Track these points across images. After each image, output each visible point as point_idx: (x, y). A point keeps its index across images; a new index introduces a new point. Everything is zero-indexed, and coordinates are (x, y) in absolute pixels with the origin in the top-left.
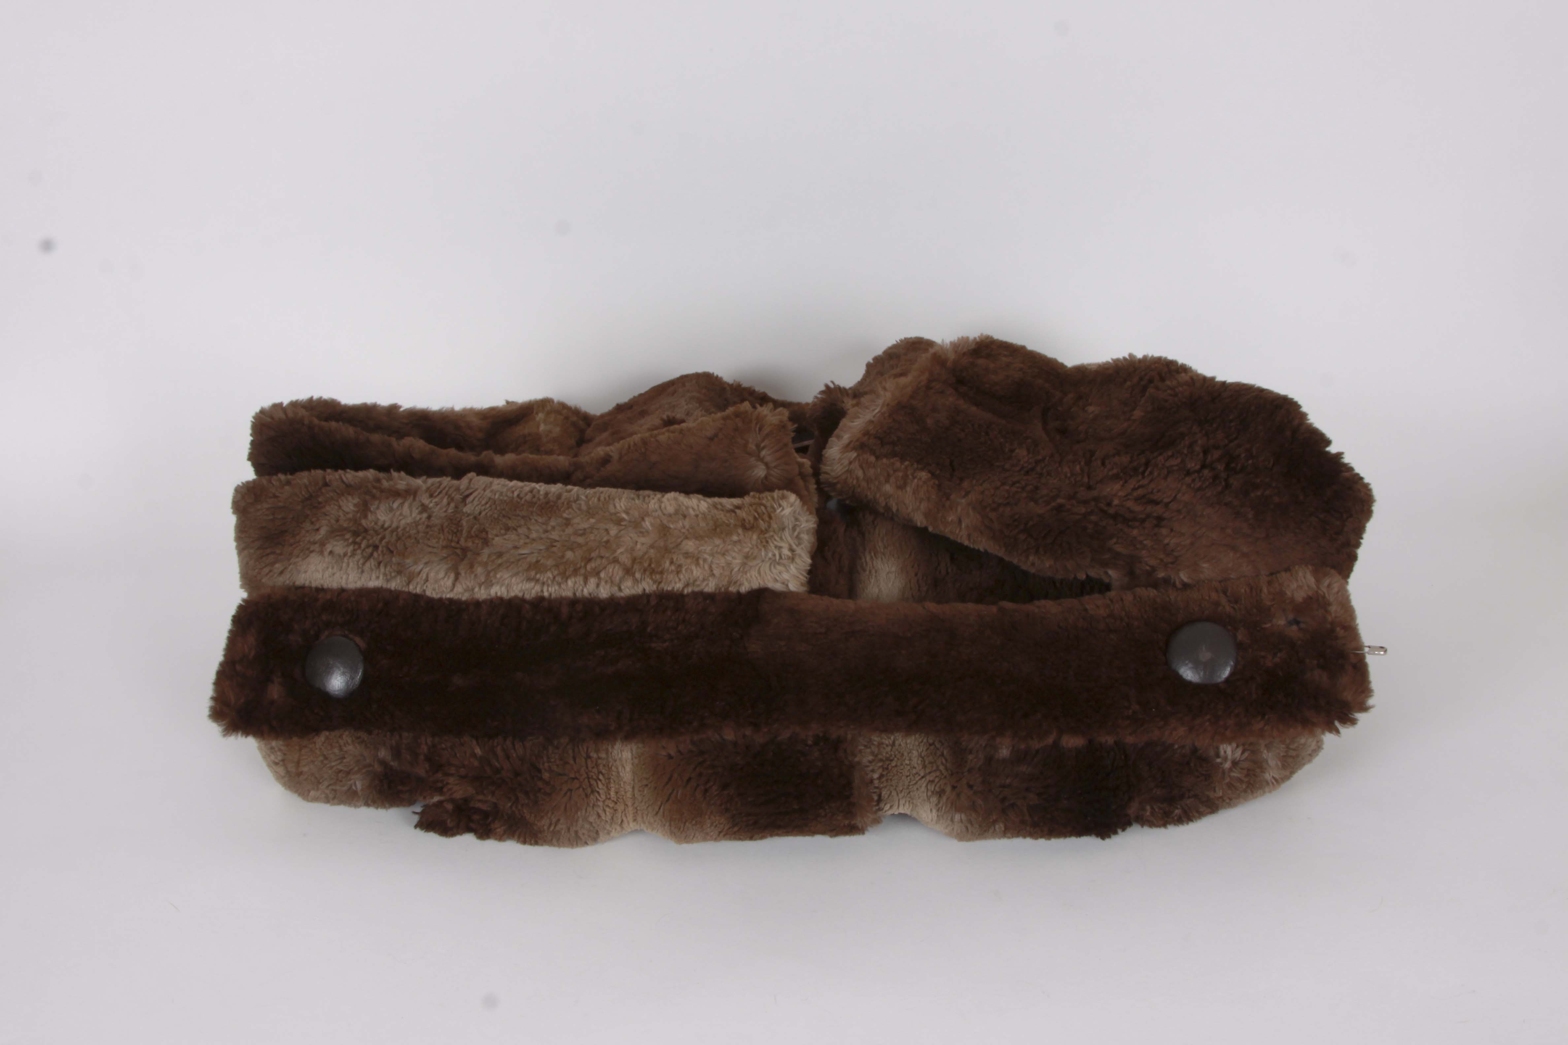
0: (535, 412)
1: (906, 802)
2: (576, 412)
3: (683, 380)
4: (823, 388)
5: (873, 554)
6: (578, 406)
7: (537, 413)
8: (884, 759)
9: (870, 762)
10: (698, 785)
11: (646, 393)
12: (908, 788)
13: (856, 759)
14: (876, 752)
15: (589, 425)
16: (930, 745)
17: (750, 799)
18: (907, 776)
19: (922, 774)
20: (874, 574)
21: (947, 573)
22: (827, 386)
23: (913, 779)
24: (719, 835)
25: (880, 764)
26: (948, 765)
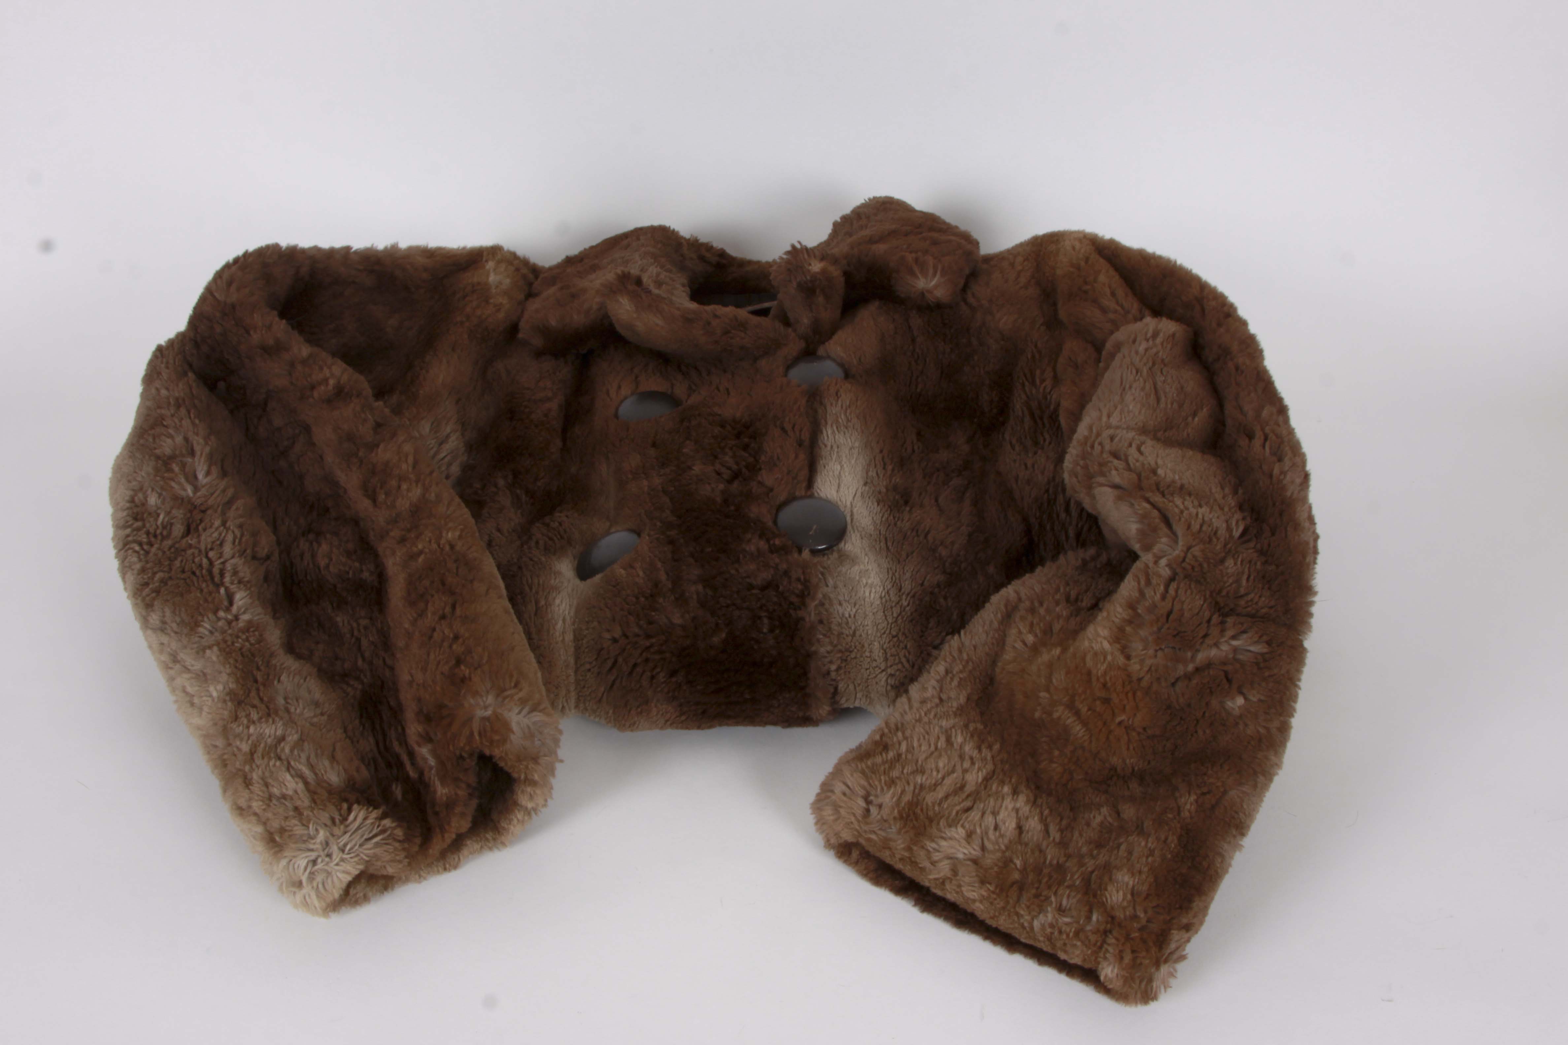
0: (484, 259)
1: (863, 696)
2: (525, 262)
3: (638, 233)
4: (789, 248)
5: (835, 428)
6: (527, 257)
7: (487, 261)
8: (843, 650)
9: (828, 652)
10: (644, 672)
11: (598, 245)
12: (866, 682)
13: (813, 649)
14: (835, 642)
15: (537, 277)
16: (894, 637)
17: (699, 688)
18: (867, 669)
19: (883, 668)
20: (836, 450)
21: (913, 451)
22: (793, 246)
23: (872, 672)
24: (665, 724)
25: (839, 655)
26: (911, 657)
